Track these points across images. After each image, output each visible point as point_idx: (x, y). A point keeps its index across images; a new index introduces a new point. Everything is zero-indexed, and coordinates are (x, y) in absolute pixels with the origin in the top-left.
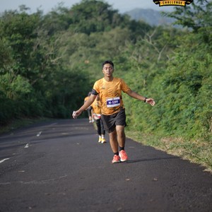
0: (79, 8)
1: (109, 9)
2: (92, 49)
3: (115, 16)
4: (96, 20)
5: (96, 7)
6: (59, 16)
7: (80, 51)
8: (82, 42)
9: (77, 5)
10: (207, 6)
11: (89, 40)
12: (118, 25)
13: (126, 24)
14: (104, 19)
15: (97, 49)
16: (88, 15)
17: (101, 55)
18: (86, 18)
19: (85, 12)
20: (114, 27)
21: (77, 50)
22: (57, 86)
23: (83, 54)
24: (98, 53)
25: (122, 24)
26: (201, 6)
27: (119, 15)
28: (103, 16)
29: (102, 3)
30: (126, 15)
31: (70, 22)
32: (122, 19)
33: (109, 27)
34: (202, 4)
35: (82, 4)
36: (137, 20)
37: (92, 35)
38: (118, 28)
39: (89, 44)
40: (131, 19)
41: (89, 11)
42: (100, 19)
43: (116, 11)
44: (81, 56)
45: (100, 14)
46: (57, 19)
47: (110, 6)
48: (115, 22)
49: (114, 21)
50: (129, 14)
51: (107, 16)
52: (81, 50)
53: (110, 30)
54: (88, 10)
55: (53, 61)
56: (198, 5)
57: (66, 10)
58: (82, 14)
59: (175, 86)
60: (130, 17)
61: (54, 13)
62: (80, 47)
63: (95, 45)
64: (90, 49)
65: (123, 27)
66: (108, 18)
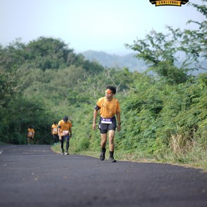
0: (36, 44)
1: (64, 48)
2: (46, 84)
3: (69, 55)
4: (52, 58)
5: (53, 45)
6: (15, 52)
7: (34, 86)
8: (37, 77)
9: (34, 42)
10: (165, 45)
11: (44, 76)
12: (73, 64)
13: (80, 64)
14: (60, 58)
15: (51, 84)
16: (44, 52)
17: (54, 91)
18: (42, 55)
19: (41, 49)
20: (68, 66)
21: (31, 84)
23: (38, 89)
24: (51, 89)
25: (77, 63)
26: (159, 45)
27: (74, 55)
28: (58, 54)
29: (58, 41)
30: (81, 55)
31: (26, 57)
32: (77, 60)
33: (63, 65)
34: (160, 43)
35: (39, 41)
36: (91, 61)
37: (47, 71)
38: (73, 67)
39: (43, 79)
40: (85, 59)
41: (46, 48)
42: (55, 56)
43: (71, 51)
44: (35, 90)
45: (56, 53)
46: (14, 54)
47: (66, 45)
48: (70, 61)
49: (68, 60)
50: (84, 55)
51: (63, 54)
52: (36, 85)
53: (65, 68)
54: (44, 47)
56: (157, 43)
57: (23, 46)
58: (38, 51)
59: (136, 111)
60: (84, 57)
61: (11, 48)
62: (35, 82)
63: (49, 81)
64: (44, 84)
65: (77, 66)
66: (63, 56)
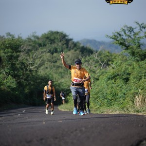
0: (46, 36)
1: (66, 38)
2: (54, 64)
3: (70, 43)
4: (58, 45)
5: (58, 36)
6: (32, 41)
7: (46, 65)
8: (48, 59)
9: (45, 34)
10: (134, 35)
11: (53, 58)
12: (73, 49)
13: (78, 49)
14: (63, 45)
15: (58, 64)
16: (52, 41)
17: (60, 68)
18: (51, 43)
19: (50, 39)
20: (69, 50)
21: (44, 64)
22: (32, 85)
23: (48, 67)
24: (58, 67)
25: (75, 48)
26: (130, 35)
27: (74, 42)
28: (62, 42)
29: (62, 33)
30: (78, 42)
31: (40, 45)
32: (75, 45)
33: (66, 50)
34: (131, 33)
35: (49, 34)
36: (85, 46)
37: (55, 54)
38: (72, 51)
39: (52, 60)
41: (53, 39)
42: (60, 44)
43: (71, 40)
44: (47, 68)
45: (61, 41)
46: (31, 43)
47: (67, 36)
48: (71, 47)
49: (69, 46)
50: (80, 42)
51: (65, 42)
52: (47, 64)
53: (67, 52)
54: (52, 38)
55: (32, 68)
56: (128, 34)
57: (38, 38)
58: (48, 40)
59: (113, 81)
60: (80, 44)
61: (29, 39)
62: (47, 62)
63: (56, 62)
64: (53, 64)
65: (76, 50)
66: (65, 44)
